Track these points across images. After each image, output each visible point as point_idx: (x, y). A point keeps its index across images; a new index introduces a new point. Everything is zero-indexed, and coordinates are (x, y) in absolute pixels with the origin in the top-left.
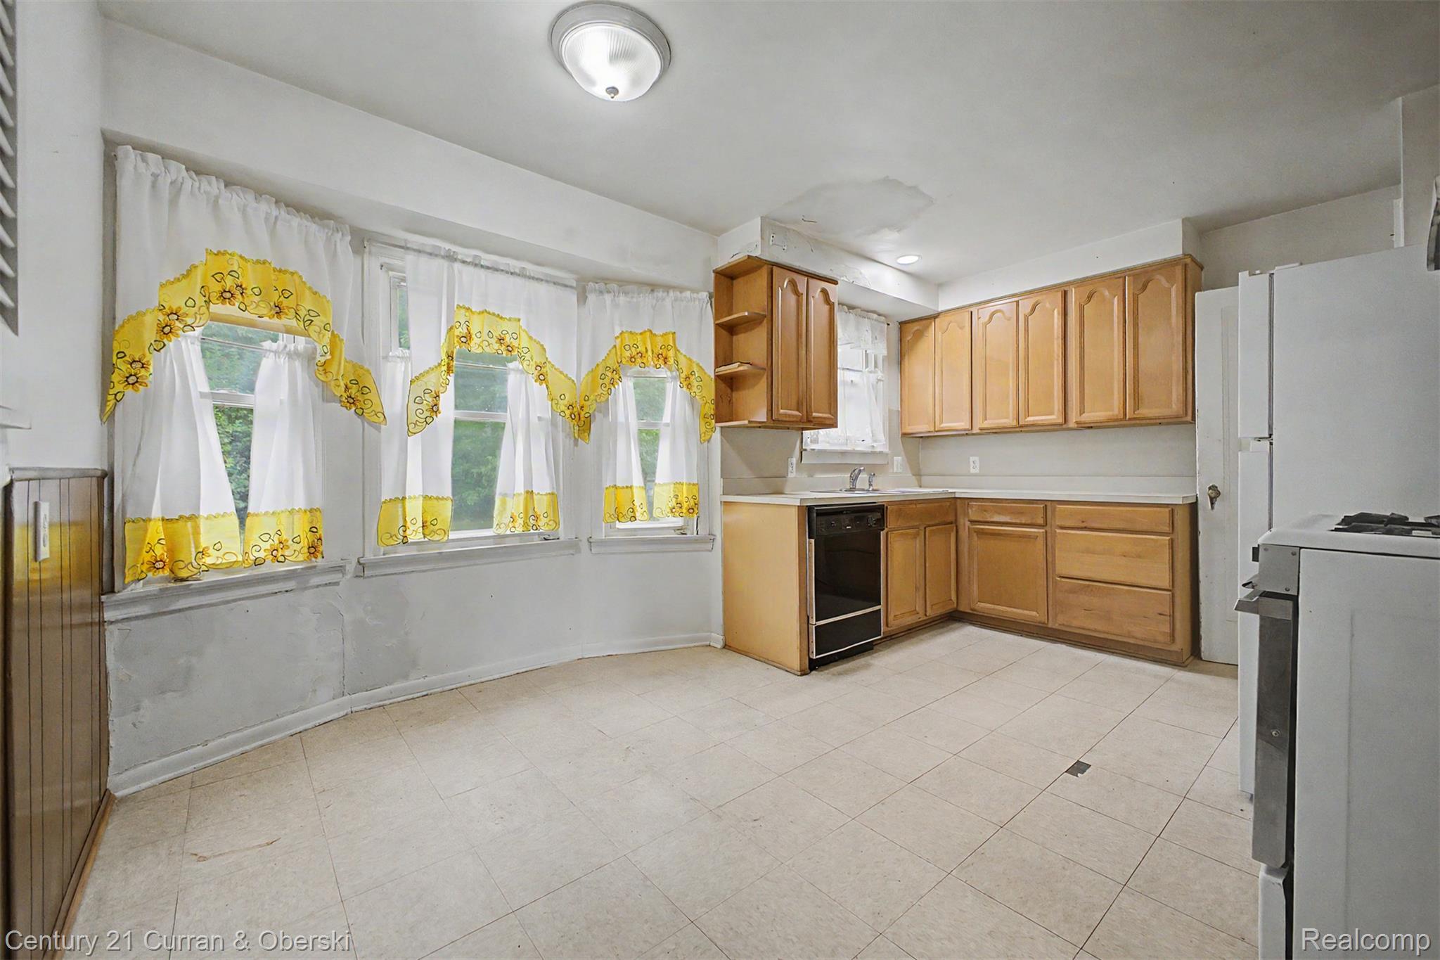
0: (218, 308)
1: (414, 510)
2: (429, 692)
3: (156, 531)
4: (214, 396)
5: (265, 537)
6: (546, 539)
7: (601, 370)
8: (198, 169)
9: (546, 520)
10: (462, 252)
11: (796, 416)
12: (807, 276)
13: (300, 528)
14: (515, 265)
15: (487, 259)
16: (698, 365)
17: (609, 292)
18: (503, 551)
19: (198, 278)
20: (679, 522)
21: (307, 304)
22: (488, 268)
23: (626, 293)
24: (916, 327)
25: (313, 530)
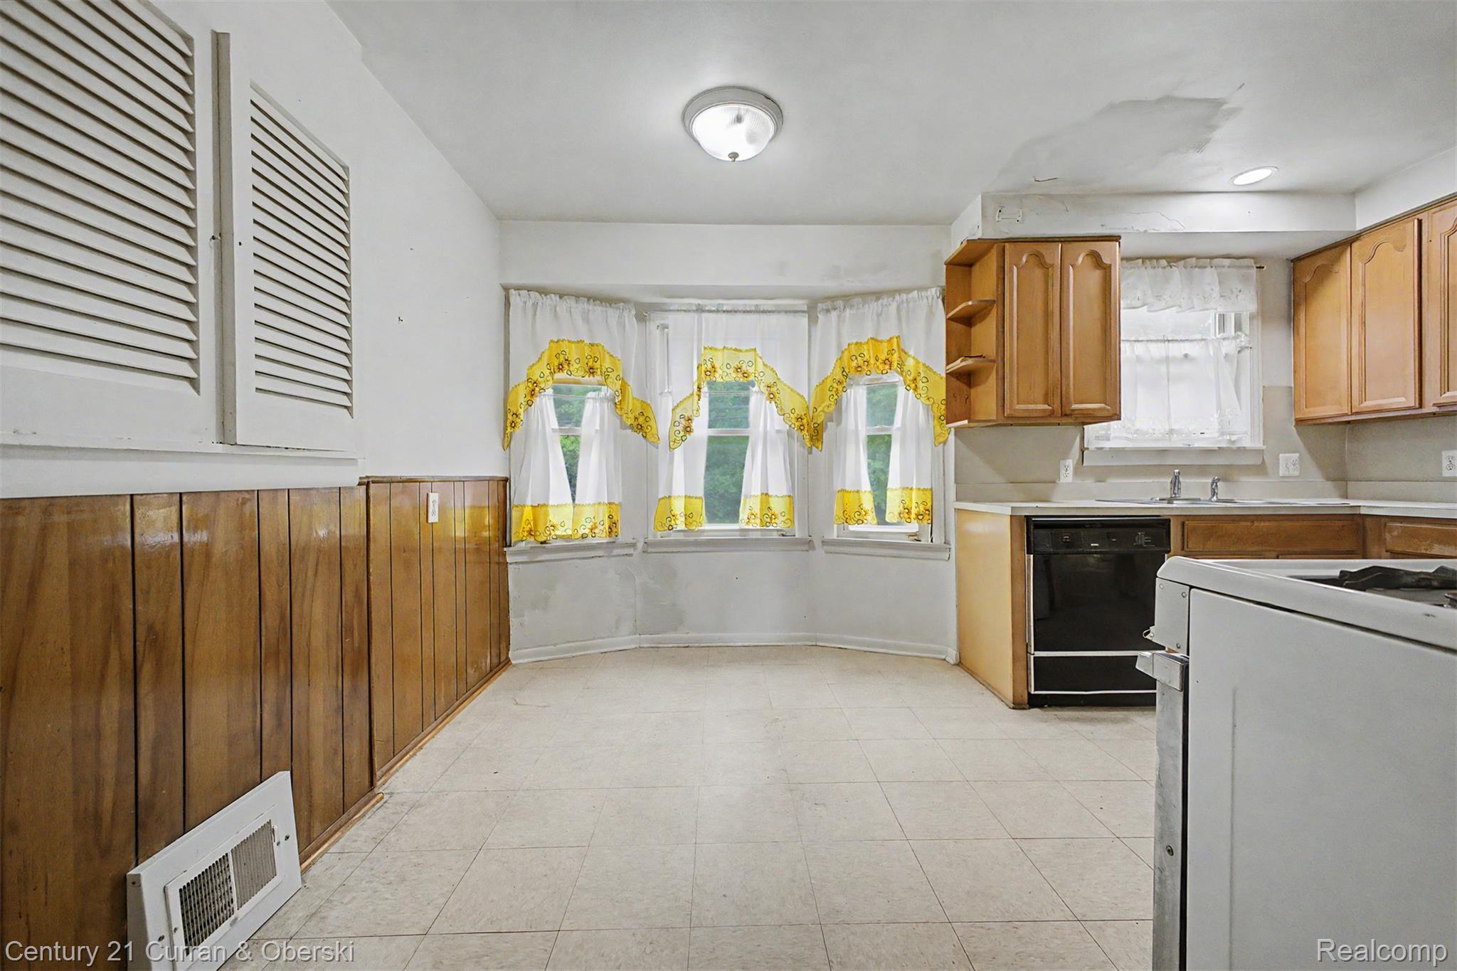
0: (559, 376)
1: (678, 507)
2: (690, 645)
3: (528, 513)
4: (561, 430)
5: (588, 520)
6: (783, 535)
7: (829, 383)
8: (543, 291)
9: (784, 519)
10: (710, 304)
11: (1045, 410)
12: (1061, 242)
13: (603, 515)
14: (751, 303)
15: (728, 304)
16: (924, 365)
17: (835, 309)
18: (742, 542)
19: (545, 360)
20: (913, 527)
21: (607, 364)
22: (727, 311)
23: (852, 307)
24: (1319, 261)
25: (610, 517)
